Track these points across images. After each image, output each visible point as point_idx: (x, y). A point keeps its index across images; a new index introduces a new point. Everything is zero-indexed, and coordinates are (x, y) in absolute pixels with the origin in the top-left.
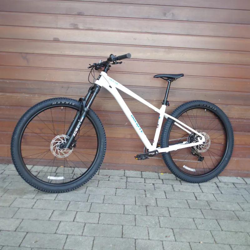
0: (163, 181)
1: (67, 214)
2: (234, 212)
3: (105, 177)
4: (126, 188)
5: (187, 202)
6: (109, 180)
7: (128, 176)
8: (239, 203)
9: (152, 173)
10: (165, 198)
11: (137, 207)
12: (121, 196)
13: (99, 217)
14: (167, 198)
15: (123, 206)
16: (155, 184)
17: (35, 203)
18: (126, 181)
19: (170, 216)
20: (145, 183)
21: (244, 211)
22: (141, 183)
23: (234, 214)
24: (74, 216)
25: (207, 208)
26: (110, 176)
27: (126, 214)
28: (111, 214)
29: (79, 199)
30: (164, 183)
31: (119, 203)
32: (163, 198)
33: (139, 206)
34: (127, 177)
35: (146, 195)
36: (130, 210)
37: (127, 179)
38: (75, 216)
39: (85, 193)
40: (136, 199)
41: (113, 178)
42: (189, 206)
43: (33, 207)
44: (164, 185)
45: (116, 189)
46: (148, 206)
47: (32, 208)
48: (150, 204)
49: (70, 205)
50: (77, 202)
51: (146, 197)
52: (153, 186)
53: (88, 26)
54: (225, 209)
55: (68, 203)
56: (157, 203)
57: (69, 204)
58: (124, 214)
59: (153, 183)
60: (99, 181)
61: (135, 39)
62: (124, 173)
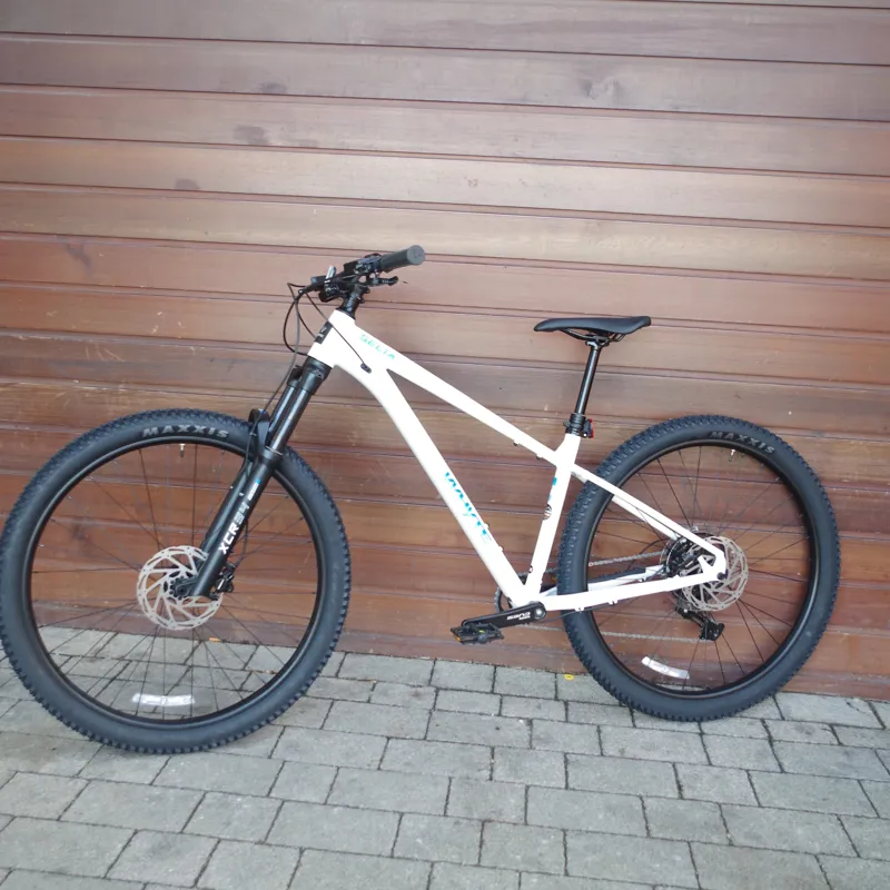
0: (567, 709)
1: (178, 852)
2: (818, 860)
3: (357, 687)
4: (425, 739)
5: (644, 808)
6: (369, 701)
7: (442, 684)
8: (843, 818)
9: (534, 673)
10: (563, 786)
11: (447, 826)
12: (400, 772)
13: (296, 869)
14: (571, 786)
15: (398, 817)
16: (535, 722)
17: (78, 795)
18: (431, 707)
19: (567, 874)
20: (499, 715)
21: (859, 856)
22: (484, 718)
23: (817, 871)
24: (204, 863)
25: (715, 839)
26: (378, 681)
27: (399, 858)
28: (341, 857)
29: (238, 787)
30: (571, 718)
31: (384, 804)
32: (553, 784)
33: (457, 823)
34: (438, 690)
35: (492, 770)
36: (419, 841)
37: (436, 699)
38: (208, 861)
39: (270, 757)
40: (449, 791)
41: (385, 693)
42: (647, 828)
43: (67, 816)
44: (568, 726)
45: (389, 738)
46: (490, 821)
47: (58, 820)
48: (500, 813)
49: (200, 807)
50: (230, 797)
51: (491, 779)
52: (525, 732)
53: (301, 136)
54: (785, 847)
55: (197, 797)
56: (526, 808)
57: (200, 803)
58: (392, 857)
59: (530, 716)
60: (332, 705)
61: (474, 183)
62: (432, 674)
